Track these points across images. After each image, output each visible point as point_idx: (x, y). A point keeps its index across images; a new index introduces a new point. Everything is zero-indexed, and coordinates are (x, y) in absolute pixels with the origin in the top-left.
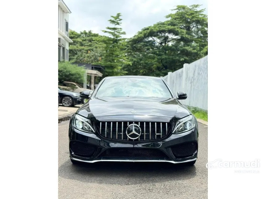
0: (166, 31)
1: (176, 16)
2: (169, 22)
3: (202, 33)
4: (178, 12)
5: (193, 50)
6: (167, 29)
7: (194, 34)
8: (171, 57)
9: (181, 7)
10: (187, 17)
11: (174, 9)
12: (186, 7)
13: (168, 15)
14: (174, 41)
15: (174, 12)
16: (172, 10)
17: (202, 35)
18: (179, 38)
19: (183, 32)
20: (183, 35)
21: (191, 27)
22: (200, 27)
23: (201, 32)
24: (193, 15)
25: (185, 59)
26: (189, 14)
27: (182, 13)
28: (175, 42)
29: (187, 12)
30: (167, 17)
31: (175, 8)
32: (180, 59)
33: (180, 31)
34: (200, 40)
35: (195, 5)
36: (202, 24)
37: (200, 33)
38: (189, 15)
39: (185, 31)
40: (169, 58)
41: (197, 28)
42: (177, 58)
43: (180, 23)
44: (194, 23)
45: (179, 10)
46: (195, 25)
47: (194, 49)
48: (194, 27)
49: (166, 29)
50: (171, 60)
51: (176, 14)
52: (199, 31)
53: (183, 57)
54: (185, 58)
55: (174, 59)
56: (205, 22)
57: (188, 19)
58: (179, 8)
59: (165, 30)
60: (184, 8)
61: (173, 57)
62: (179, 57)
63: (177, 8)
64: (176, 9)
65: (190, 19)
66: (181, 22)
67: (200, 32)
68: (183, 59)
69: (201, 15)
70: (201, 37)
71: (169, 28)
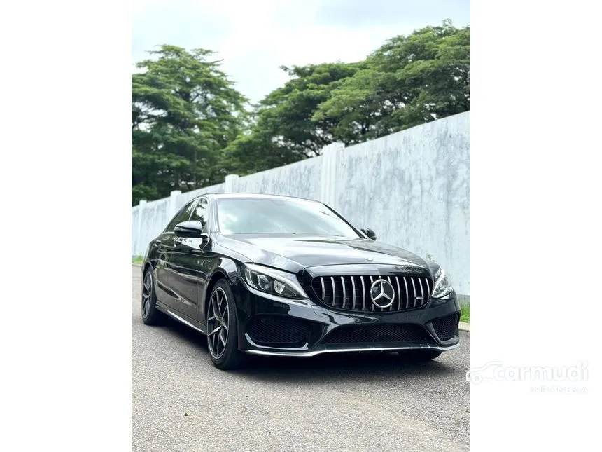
0: (141, 96)
1: (160, 66)
2: (145, 78)
3: (214, 110)
4: (163, 58)
5: (199, 144)
6: (143, 94)
7: (196, 111)
8: (151, 156)
9: (172, 49)
10: (187, 72)
11: (156, 52)
12: (183, 51)
13: (142, 61)
14: (151, 122)
15: (156, 58)
16: (151, 53)
17: (214, 115)
18: (164, 116)
19: (179, 104)
20: (178, 109)
21: (192, 94)
22: (210, 96)
23: (212, 108)
24: (198, 70)
25: (182, 163)
26: (190, 66)
27: (173, 62)
28: (153, 123)
29: (186, 61)
30: (140, 65)
31: (158, 50)
32: (171, 162)
33: (172, 101)
34: (212, 124)
35: (202, 50)
36: (217, 92)
37: (211, 110)
38: (190, 68)
39: (182, 102)
40: (145, 159)
41: (206, 98)
42: (165, 160)
43: (170, 83)
44: (198, 87)
45: (167, 54)
46: (200, 92)
47: (202, 143)
48: (198, 95)
49: (141, 92)
50: (149, 163)
51: (162, 63)
52: (208, 105)
53: (177, 160)
54: (182, 161)
55: (157, 161)
56: (222, 89)
57: (186, 78)
58: (167, 49)
59: (140, 94)
60: (178, 52)
61: (156, 156)
62: (169, 158)
63: (161, 49)
64: (160, 52)
65: (192, 78)
66: (172, 80)
67: (210, 107)
68: (179, 163)
69: (216, 72)
70: (213, 118)
71: (146, 91)
